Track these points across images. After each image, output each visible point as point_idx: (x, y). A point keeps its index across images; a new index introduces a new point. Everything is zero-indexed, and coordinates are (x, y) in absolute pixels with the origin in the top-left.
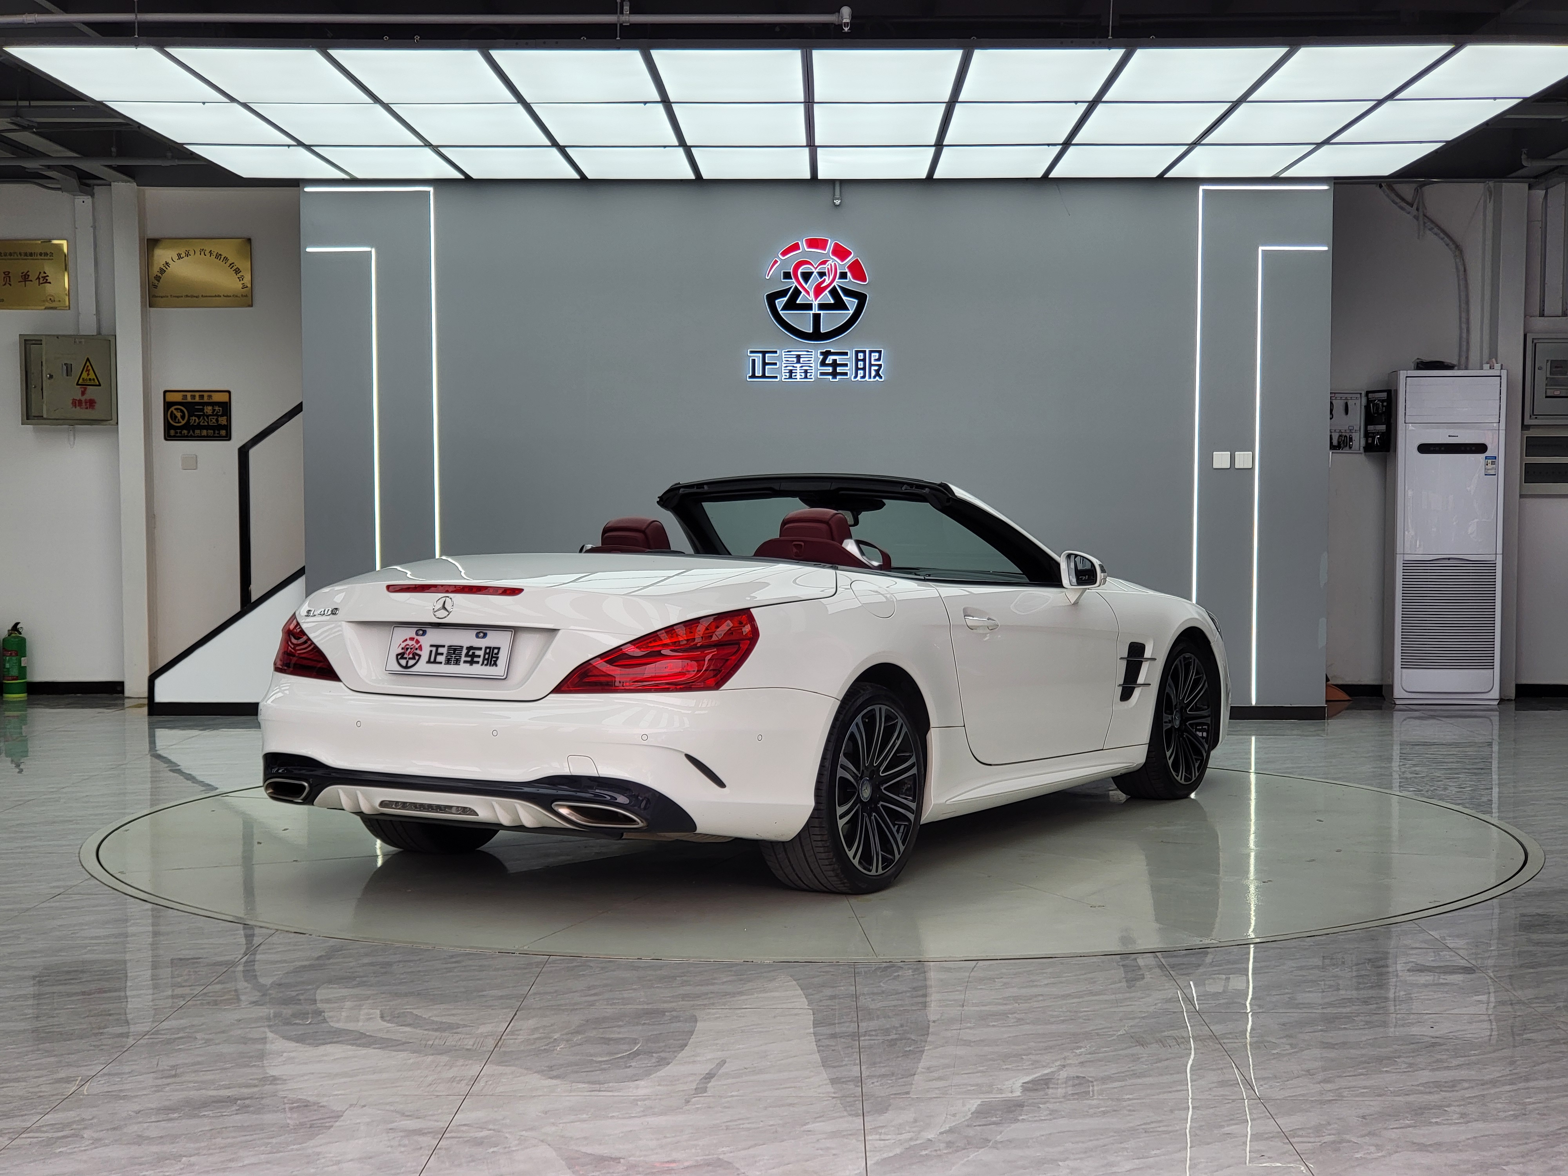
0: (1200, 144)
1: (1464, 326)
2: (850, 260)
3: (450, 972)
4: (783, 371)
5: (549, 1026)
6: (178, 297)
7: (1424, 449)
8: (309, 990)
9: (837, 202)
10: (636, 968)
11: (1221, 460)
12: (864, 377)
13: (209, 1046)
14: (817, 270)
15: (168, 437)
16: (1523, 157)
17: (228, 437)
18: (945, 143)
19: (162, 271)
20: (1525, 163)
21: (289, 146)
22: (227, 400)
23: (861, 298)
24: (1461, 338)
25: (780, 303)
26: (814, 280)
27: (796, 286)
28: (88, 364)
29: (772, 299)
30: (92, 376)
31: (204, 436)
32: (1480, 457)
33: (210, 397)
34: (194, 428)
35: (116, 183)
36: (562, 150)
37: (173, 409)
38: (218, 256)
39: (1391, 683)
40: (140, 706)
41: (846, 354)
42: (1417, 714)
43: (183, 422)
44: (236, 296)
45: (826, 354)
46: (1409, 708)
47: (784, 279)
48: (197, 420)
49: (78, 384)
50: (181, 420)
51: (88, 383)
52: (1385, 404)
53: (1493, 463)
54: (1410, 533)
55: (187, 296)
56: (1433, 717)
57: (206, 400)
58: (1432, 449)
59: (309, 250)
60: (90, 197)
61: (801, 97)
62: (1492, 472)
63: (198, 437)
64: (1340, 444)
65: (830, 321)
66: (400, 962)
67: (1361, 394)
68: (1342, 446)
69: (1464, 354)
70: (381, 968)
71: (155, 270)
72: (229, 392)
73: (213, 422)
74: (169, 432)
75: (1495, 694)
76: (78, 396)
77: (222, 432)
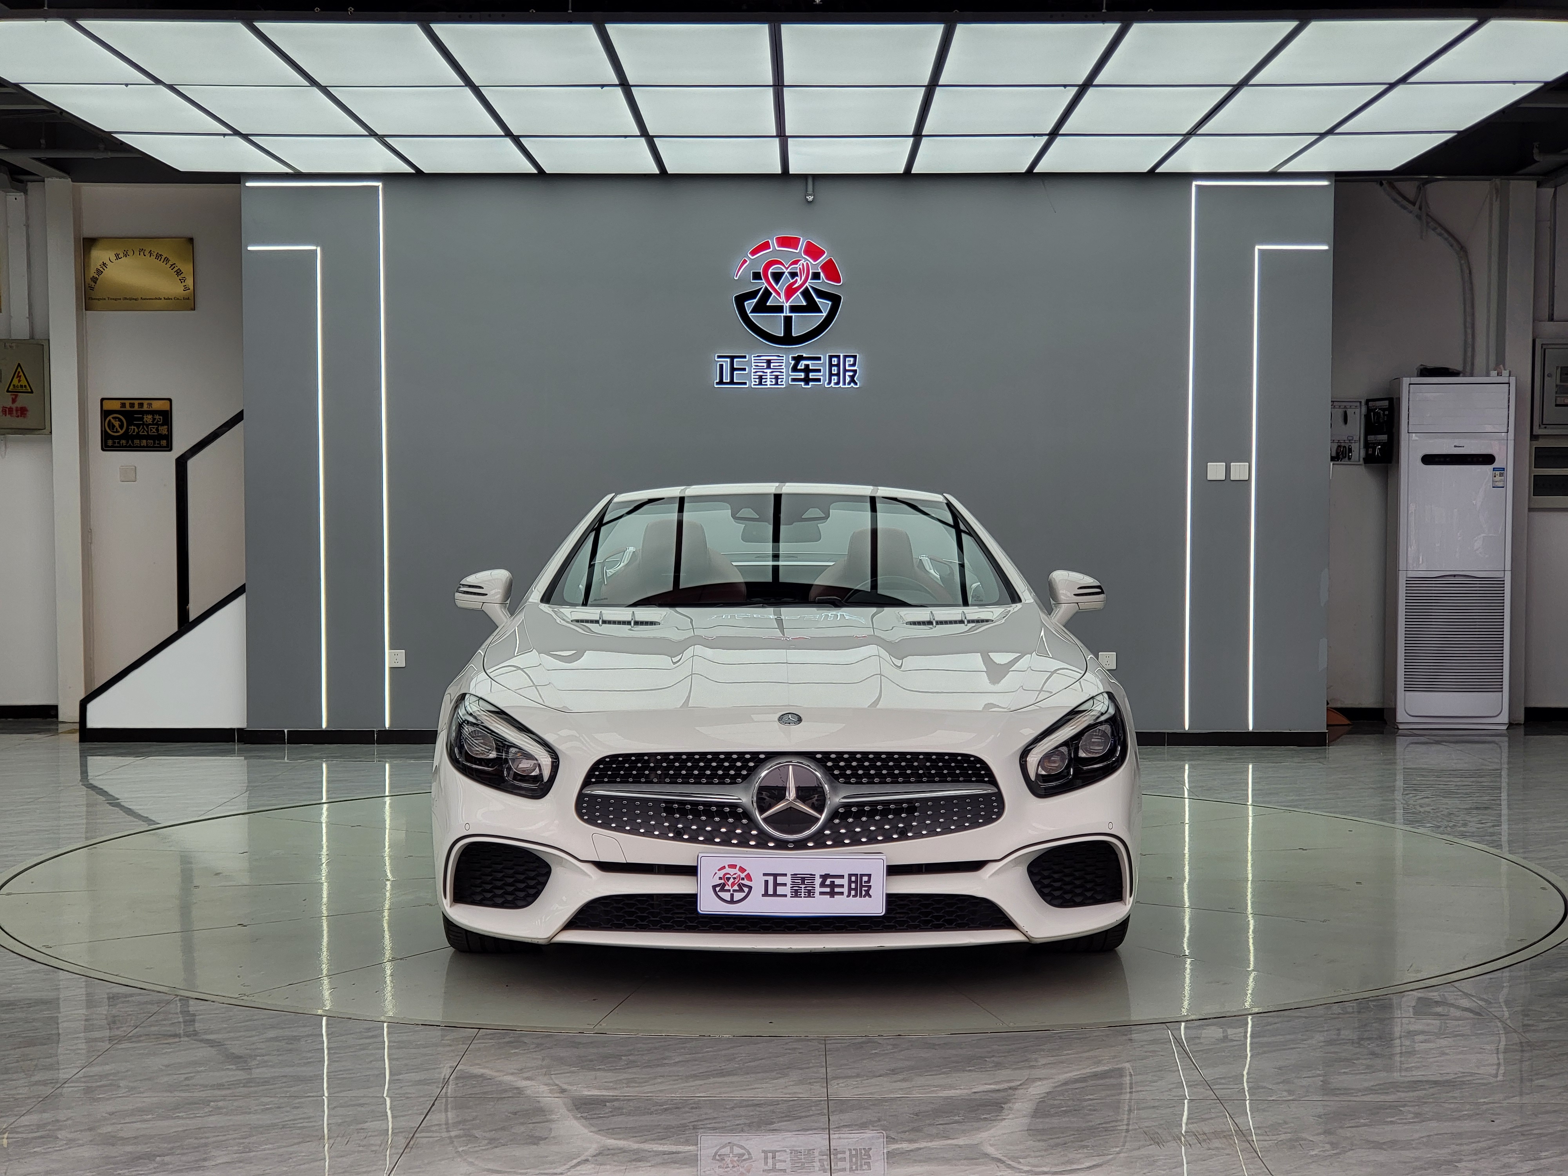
0: (1195, 135)
1: (1469, 331)
2: (823, 259)
3: (364, 1049)
4: (753, 377)
5: (471, 1120)
6: (116, 300)
7: (1428, 460)
8: (201, 1071)
9: (810, 198)
10: (575, 1045)
11: (1216, 471)
12: (838, 383)
13: (70, 1148)
14: (788, 270)
15: (105, 447)
16: (1535, 151)
17: (169, 448)
18: (923, 133)
19: (99, 272)
20: (1537, 158)
21: (224, 135)
22: (168, 409)
23: (835, 300)
24: (1466, 341)
25: (749, 305)
26: (785, 280)
27: (766, 287)
28: (19, 369)
29: (740, 300)
30: (24, 382)
31: (144, 447)
32: (1488, 469)
33: (150, 405)
34: (133, 438)
35: (49, 179)
36: (516, 140)
37: (110, 417)
38: (159, 256)
39: (1394, 707)
40: (71, 732)
41: (819, 359)
42: (1422, 739)
43: (121, 432)
44: (178, 299)
45: (798, 359)
46: (1413, 733)
47: (753, 279)
48: (136, 430)
49: (8, 391)
50: (119, 429)
51: (20, 389)
52: (1387, 413)
53: (1501, 475)
54: (1412, 550)
55: (126, 299)
56: (1438, 743)
57: (145, 408)
58: (1437, 460)
59: (250, 248)
60: (22, 194)
61: (769, 79)
62: (1501, 484)
63: (137, 447)
64: (1341, 454)
65: (802, 324)
66: (308, 1036)
67: (1360, 402)
68: (1341, 457)
69: (1469, 360)
70: (287, 1043)
71: (92, 273)
72: (170, 400)
73: (153, 431)
74: (106, 443)
75: (1504, 718)
76: (9, 404)
77: (163, 442)
